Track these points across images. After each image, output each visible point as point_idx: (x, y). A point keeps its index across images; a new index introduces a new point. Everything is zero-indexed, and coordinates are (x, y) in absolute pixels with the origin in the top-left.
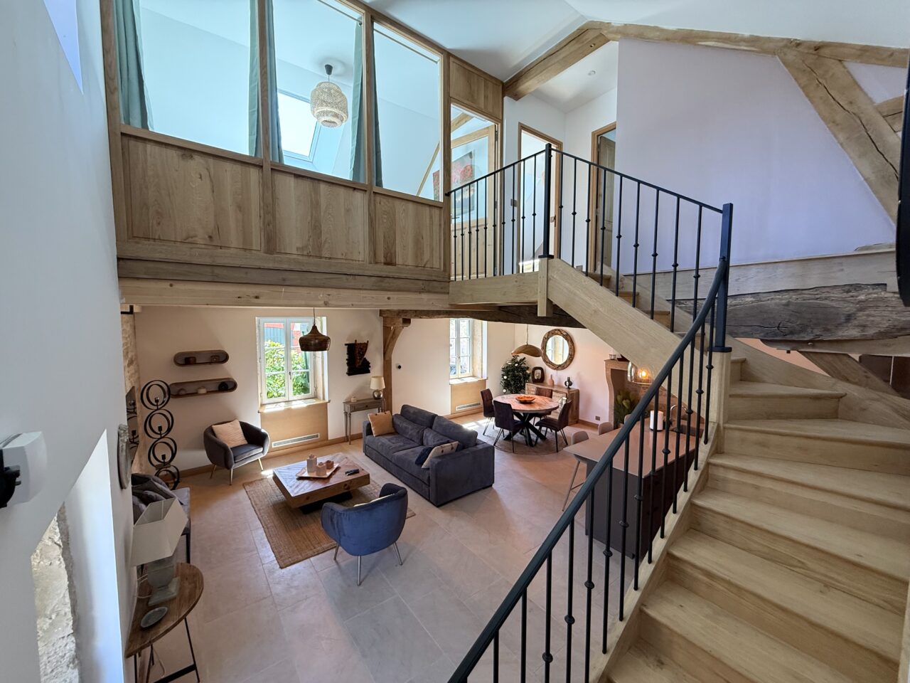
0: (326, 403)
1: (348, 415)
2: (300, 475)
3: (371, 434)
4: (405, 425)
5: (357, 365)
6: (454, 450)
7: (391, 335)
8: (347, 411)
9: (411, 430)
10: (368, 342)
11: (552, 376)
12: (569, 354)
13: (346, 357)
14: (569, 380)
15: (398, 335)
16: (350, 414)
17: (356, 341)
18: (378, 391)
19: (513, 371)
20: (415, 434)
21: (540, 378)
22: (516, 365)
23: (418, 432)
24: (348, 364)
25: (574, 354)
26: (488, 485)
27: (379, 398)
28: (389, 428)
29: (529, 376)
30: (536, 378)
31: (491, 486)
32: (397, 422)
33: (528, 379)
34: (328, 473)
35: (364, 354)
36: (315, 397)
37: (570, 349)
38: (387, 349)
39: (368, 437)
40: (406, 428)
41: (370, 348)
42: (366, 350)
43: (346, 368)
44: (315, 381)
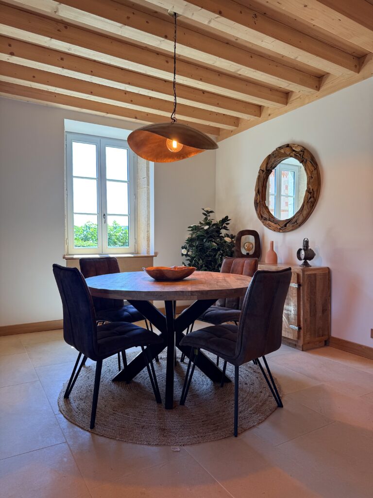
11: (272, 243)
12: (308, 191)
14: (306, 246)
21: (251, 253)
25: (318, 190)
30: (244, 252)
37: (310, 178)
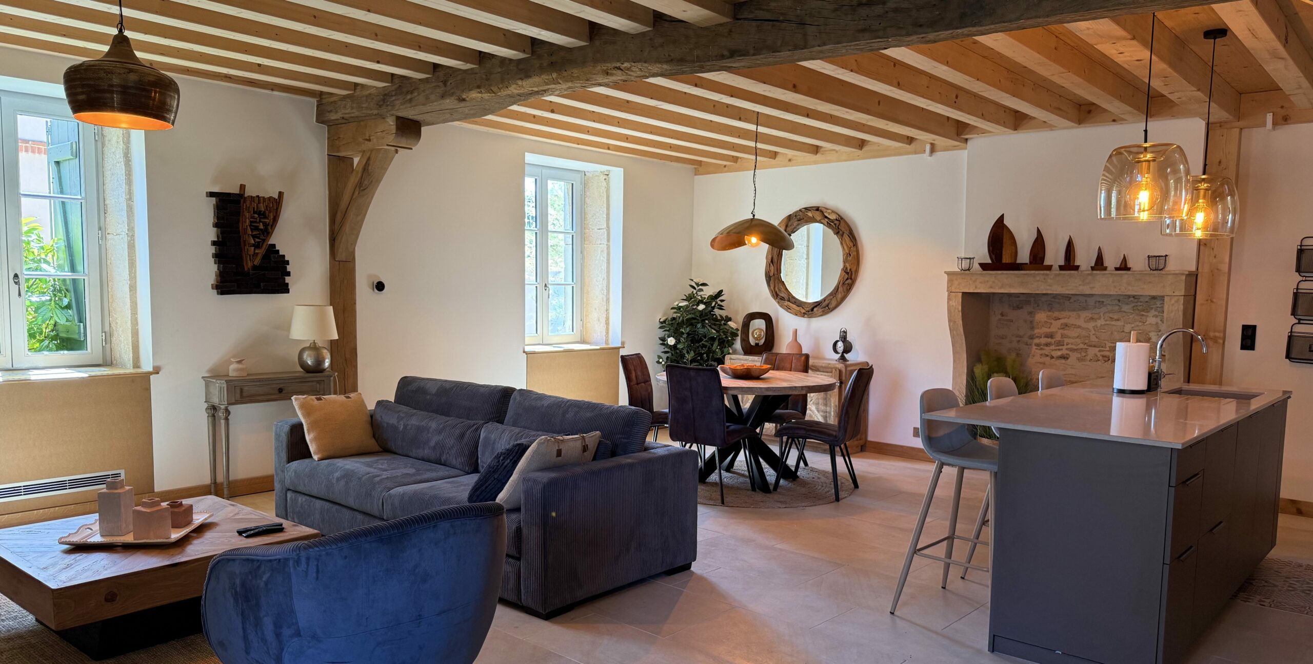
0: (146, 377)
1: (221, 414)
2: (76, 539)
3: (308, 455)
4: (414, 421)
5: (248, 265)
6: (589, 454)
7: (353, 180)
8: (215, 400)
9: (440, 432)
10: (281, 194)
11: (796, 332)
12: (844, 271)
13: (211, 234)
14: (844, 337)
15: (378, 181)
16: (228, 412)
17: (242, 187)
18: (314, 347)
19: (690, 322)
20: (450, 442)
21: (762, 342)
22: (701, 307)
23: (462, 436)
24: (218, 257)
25: (857, 271)
26: (680, 563)
27: (317, 369)
28: (360, 436)
29: (734, 335)
30: (752, 341)
31: (687, 567)
32: (390, 419)
33: (731, 344)
34: (175, 535)
35: (267, 231)
36: (107, 363)
37: (846, 255)
38: (342, 224)
39: (295, 464)
40: (420, 429)
41: (289, 215)
42: (275, 219)
43: (210, 270)
44: (105, 311)
